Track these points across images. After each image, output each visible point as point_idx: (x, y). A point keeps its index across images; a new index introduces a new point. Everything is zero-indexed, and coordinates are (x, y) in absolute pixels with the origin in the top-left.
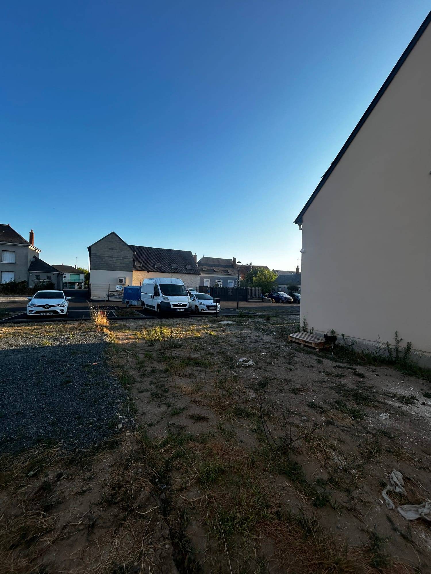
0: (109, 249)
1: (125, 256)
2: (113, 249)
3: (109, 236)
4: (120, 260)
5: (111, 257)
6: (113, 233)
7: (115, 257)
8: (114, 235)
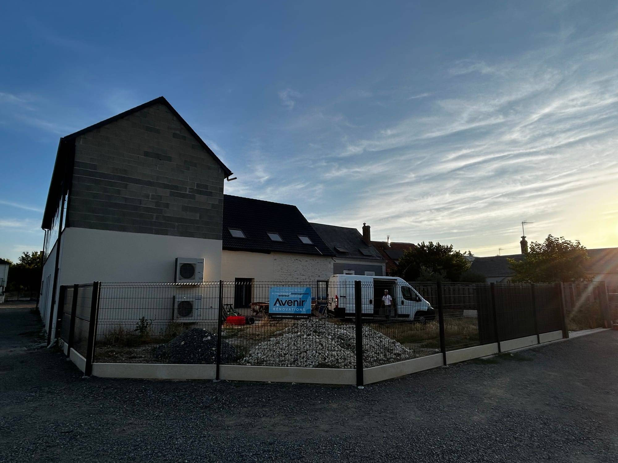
0: (146, 154)
1: (198, 185)
2: (158, 157)
3: (145, 110)
4: (184, 196)
5: (150, 184)
6: (161, 102)
7: (166, 186)
8: (162, 108)
